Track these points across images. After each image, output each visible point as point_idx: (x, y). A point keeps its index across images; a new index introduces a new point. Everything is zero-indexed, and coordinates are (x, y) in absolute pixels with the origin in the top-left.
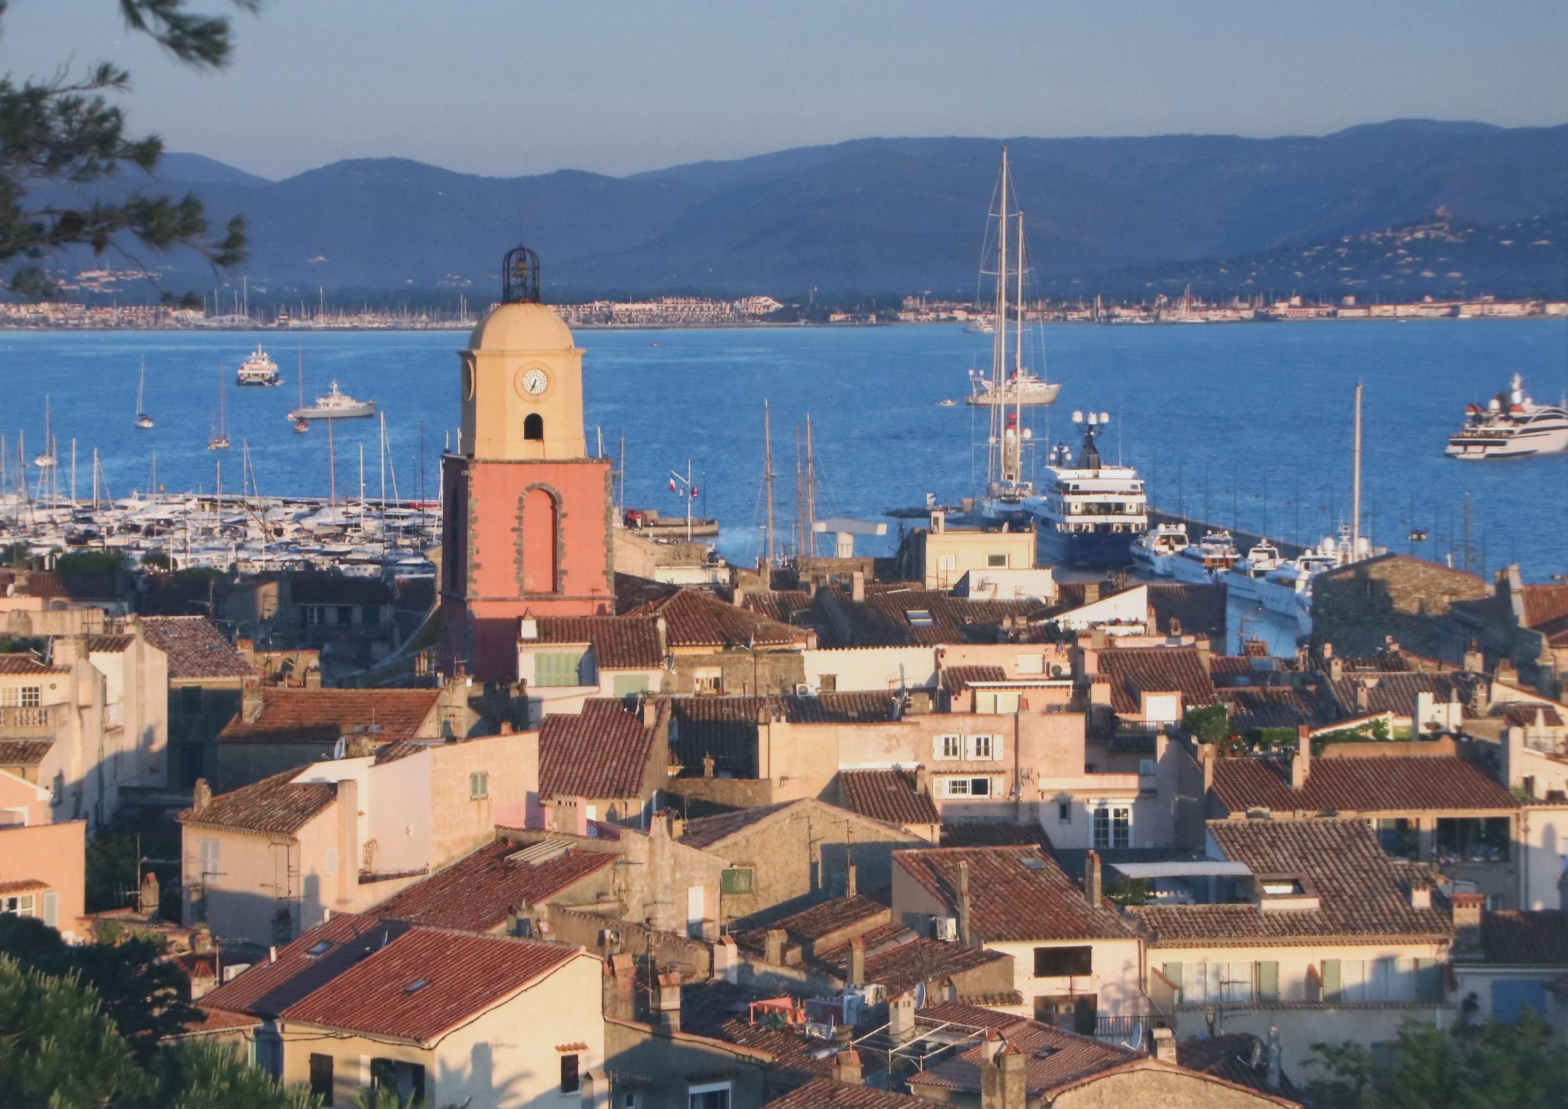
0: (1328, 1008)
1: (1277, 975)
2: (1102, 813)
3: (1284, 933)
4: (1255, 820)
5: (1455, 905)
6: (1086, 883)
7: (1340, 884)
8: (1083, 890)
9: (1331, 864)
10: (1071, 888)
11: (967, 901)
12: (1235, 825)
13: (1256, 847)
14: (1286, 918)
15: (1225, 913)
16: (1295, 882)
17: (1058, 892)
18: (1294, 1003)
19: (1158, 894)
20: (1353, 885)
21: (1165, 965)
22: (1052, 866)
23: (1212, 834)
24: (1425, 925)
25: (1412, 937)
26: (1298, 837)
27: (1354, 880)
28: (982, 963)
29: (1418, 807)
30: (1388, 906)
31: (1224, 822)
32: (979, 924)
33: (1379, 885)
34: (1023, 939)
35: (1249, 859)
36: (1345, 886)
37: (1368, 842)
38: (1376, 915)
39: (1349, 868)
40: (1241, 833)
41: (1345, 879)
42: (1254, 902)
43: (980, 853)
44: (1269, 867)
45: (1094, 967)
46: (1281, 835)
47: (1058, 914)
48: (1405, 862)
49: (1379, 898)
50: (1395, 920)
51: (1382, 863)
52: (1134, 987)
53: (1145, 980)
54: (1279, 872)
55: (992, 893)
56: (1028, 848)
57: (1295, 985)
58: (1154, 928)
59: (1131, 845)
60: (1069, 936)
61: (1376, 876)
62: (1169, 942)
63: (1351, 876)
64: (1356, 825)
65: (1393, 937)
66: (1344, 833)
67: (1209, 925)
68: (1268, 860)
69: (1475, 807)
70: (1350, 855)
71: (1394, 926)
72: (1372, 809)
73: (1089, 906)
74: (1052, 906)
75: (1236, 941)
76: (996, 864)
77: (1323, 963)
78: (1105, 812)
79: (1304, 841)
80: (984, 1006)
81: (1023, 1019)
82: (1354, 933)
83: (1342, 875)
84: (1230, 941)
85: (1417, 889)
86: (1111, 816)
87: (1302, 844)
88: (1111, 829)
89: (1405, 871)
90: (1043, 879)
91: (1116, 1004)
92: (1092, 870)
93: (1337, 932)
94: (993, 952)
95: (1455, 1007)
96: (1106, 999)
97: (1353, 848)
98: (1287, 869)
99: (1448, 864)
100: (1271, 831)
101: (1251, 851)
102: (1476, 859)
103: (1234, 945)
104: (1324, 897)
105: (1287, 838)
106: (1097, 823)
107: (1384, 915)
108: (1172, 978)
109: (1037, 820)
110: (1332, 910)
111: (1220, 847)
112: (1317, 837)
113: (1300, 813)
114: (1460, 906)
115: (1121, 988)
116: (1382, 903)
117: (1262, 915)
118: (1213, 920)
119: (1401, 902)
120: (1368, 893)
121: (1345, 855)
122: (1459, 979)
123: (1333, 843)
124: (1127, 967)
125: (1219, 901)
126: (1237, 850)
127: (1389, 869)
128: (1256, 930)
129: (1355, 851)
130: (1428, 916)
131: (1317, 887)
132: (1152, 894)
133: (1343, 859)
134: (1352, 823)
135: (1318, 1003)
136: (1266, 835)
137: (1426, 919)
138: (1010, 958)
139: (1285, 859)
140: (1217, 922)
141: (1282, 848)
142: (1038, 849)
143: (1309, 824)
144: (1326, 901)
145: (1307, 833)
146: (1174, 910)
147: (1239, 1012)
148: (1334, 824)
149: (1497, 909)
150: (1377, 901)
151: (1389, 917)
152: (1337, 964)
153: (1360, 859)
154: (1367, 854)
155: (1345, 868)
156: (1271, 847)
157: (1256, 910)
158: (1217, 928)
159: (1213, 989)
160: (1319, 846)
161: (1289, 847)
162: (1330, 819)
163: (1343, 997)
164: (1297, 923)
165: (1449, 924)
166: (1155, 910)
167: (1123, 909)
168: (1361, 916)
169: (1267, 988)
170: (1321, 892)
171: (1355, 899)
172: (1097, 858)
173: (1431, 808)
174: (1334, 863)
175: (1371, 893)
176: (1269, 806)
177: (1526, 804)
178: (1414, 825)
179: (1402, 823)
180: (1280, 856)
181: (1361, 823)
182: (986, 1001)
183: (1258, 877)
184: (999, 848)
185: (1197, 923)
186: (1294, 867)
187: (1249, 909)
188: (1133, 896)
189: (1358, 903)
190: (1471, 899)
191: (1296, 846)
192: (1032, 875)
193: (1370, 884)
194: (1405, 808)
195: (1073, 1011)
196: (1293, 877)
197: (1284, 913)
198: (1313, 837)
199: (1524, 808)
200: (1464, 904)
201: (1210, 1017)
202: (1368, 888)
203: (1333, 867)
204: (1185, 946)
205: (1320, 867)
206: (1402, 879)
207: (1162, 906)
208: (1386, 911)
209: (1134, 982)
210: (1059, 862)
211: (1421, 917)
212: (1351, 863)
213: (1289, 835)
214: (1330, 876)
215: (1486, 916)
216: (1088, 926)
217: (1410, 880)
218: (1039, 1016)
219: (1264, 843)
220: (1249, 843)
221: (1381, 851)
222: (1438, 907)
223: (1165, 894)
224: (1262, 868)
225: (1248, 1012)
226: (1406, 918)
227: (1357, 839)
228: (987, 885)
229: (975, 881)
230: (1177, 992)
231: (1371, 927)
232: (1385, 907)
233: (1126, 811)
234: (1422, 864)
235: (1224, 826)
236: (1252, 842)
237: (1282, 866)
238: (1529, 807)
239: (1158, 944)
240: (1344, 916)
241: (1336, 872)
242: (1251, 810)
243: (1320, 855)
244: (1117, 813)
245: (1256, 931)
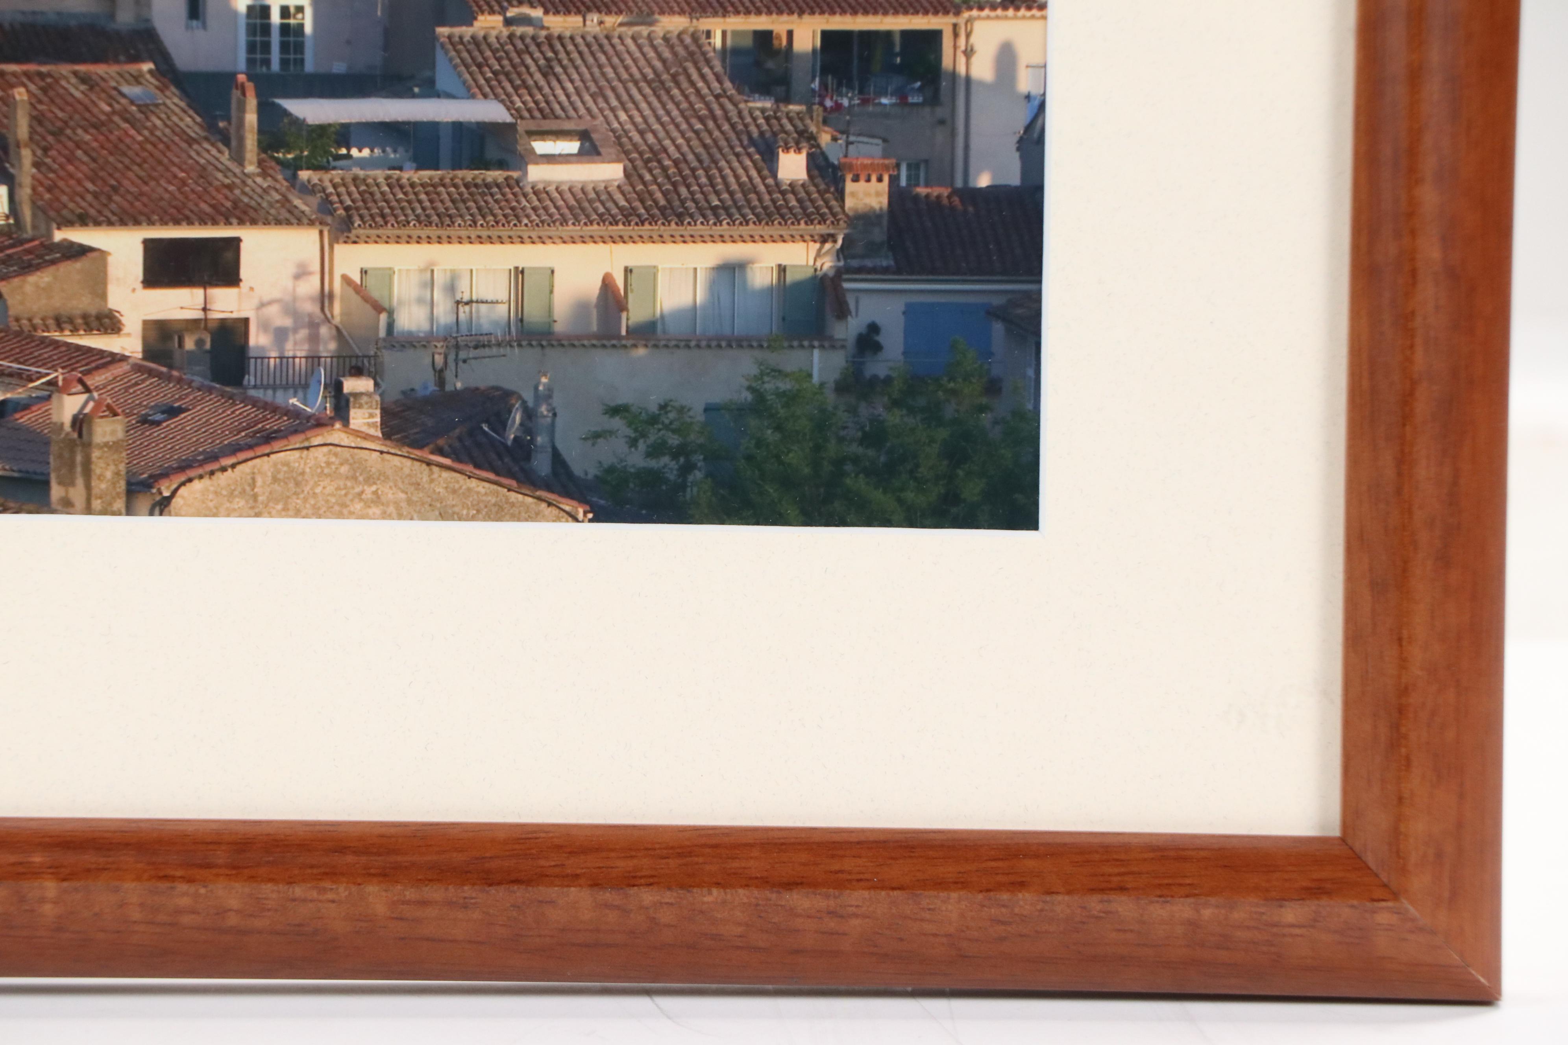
0: (635, 346)
1: (551, 292)
2: (260, 12)
3: (564, 222)
4: (519, 30)
5: (849, 177)
6: (233, 131)
7: (660, 141)
8: (227, 142)
9: (644, 106)
10: (206, 139)
11: (26, 154)
12: (485, 38)
13: (519, 75)
14: (568, 196)
15: (467, 186)
16: (584, 136)
17: (184, 145)
18: (579, 338)
19: (354, 152)
20: (680, 141)
21: (364, 272)
22: (174, 100)
23: (446, 52)
24: (798, 210)
25: (776, 230)
26: (591, 60)
27: (683, 135)
28: (53, 262)
29: (791, 12)
30: (737, 177)
31: (466, 32)
32: (47, 196)
33: (723, 143)
34: (123, 223)
35: (508, 95)
36: (667, 143)
37: (706, 70)
38: (717, 193)
39: (675, 113)
40: (494, 52)
41: (667, 132)
42: (514, 170)
43: (49, 75)
44: (541, 110)
45: (244, 273)
46: (562, 55)
47: (184, 183)
48: (768, 104)
49: (723, 163)
50: (748, 201)
51: (729, 106)
52: (311, 308)
53: (331, 296)
54: (557, 117)
55: (70, 144)
56: (132, 68)
57: (581, 308)
58: (347, 209)
59: (309, 66)
60: (204, 220)
61: (719, 127)
62: (373, 232)
63: (677, 126)
64: (688, 40)
65: (745, 230)
66: (667, 54)
67: (439, 205)
68: (539, 97)
69: (885, 13)
70: (675, 92)
71: (747, 211)
72: (715, 14)
73: (237, 171)
74: (175, 169)
75: (484, 233)
76: (78, 94)
77: (628, 271)
78: (265, 11)
79: (600, 67)
80: (56, 335)
81: (123, 358)
82: (680, 223)
83: (662, 124)
84: (473, 233)
85: (787, 149)
86: (275, 18)
87: (596, 70)
88: (275, 39)
89: (767, 119)
90: (158, 123)
91: (281, 335)
92: (242, 109)
93: (653, 220)
94: (72, 244)
95: (843, 347)
96: (265, 326)
97: (682, 78)
98: (572, 113)
99: (838, 107)
100: (546, 48)
101: (511, 82)
102: (884, 101)
103: (480, 240)
104: (631, 161)
105: (571, 60)
106: (251, 30)
107: (731, 194)
108: (375, 291)
109: (148, 21)
110: (645, 184)
111: (460, 75)
112: (622, 61)
113: (594, 18)
114: (856, 179)
115: (290, 309)
116: (728, 171)
117: (528, 189)
118: (445, 196)
119: (759, 172)
120: (705, 157)
121: (668, 91)
122: (851, 301)
123: (648, 71)
124: (301, 274)
125: (457, 166)
126: (487, 80)
127: (740, 113)
128: (516, 215)
129: (685, 84)
130: (803, 195)
131: (621, 145)
132: (344, 151)
133: (665, 98)
134: (679, 36)
135: (619, 337)
136: (537, 55)
137: (799, 201)
138: (102, 255)
139: (568, 96)
140: (453, 201)
141: (563, 77)
142: (150, 72)
143: (608, 37)
144: (635, 168)
145: (605, 53)
146: (381, 180)
147: (487, 352)
148: (650, 38)
149: (917, 185)
150: (720, 170)
151: (739, 196)
152: (652, 272)
153: (693, 98)
154: (705, 91)
155: (668, 113)
156: (545, 75)
157: (518, 182)
158: (453, 211)
159: (443, 312)
160: (625, 76)
161: (575, 76)
162: (644, 30)
163: (659, 327)
164: (586, 204)
165: (837, 209)
166: (349, 180)
167: (295, 176)
168: (692, 193)
169: (533, 312)
170: (626, 153)
171: (683, 166)
172: (250, 87)
173: (813, 13)
174: (649, 104)
175: (710, 155)
176: (543, 5)
177: (970, 8)
178: (784, 42)
179: (764, 38)
180: (559, 92)
181: (695, 37)
182: (60, 328)
183: (522, 126)
184: (81, 68)
185: (420, 202)
186: (582, 111)
187: (507, 179)
188: (312, 154)
189: (687, 172)
190: (873, 167)
191: (587, 76)
192: (139, 116)
193: (708, 141)
194: (769, 13)
195: (208, 346)
196: (581, 127)
197: (565, 188)
198: (615, 60)
199: (966, 15)
200: (863, 177)
201: (439, 360)
202: (705, 146)
203: (647, 112)
204: (398, 240)
205: (626, 110)
206: (762, 134)
207: (361, 173)
208: (734, 187)
209: (312, 299)
210: (185, 93)
211: (790, 196)
212: (677, 105)
213: (575, 55)
214: (643, 126)
215: (896, 195)
216: (236, 203)
217: (775, 134)
218: (150, 353)
219: (533, 69)
220: (509, 68)
221: (728, 84)
222: (818, 180)
223: (366, 152)
224: (529, 110)
225: (502, 351)
226: (766, 197)
227: (689, 65)
228: (61, 131)
229: (40, 123)
230: (383, 317)
231: (709, 212)
232: (732, 180)
233: (300, 9)
234: (794, 108)
235: (467, 38)
236: (514, 66)
237: (563, 109)
238: (975, 13)
239: (352, 235)
240: (665, 194)
241: (652, 120)
242: (511, 13)
243: (627, 91)
244: (285, 12)
245: (517, 217)
